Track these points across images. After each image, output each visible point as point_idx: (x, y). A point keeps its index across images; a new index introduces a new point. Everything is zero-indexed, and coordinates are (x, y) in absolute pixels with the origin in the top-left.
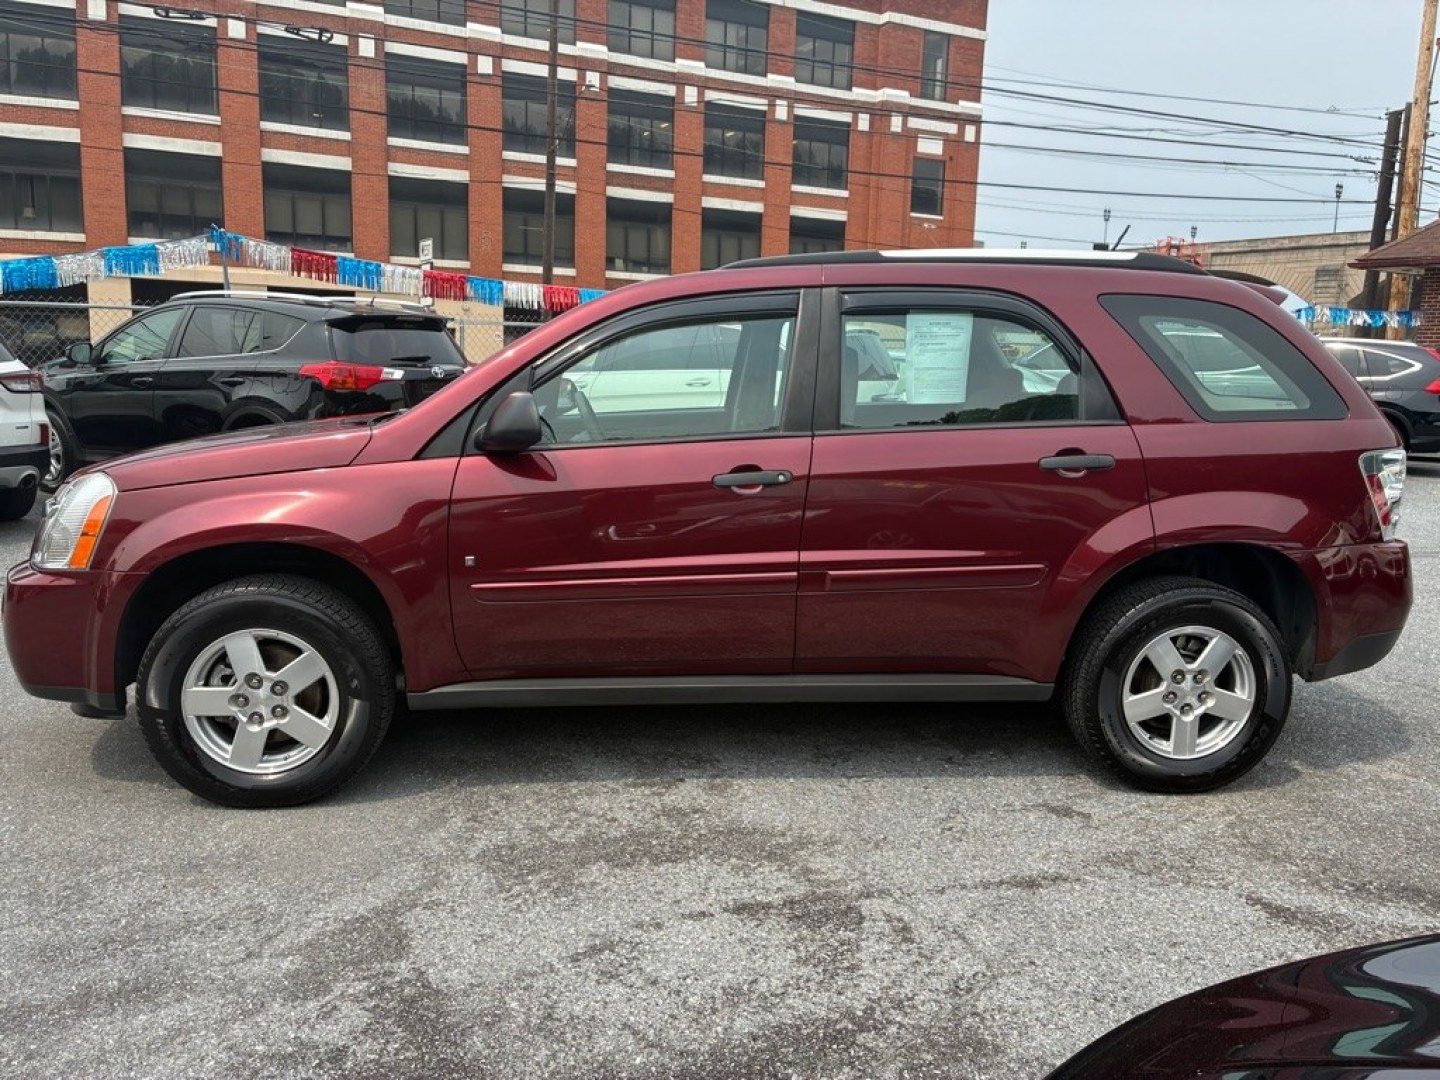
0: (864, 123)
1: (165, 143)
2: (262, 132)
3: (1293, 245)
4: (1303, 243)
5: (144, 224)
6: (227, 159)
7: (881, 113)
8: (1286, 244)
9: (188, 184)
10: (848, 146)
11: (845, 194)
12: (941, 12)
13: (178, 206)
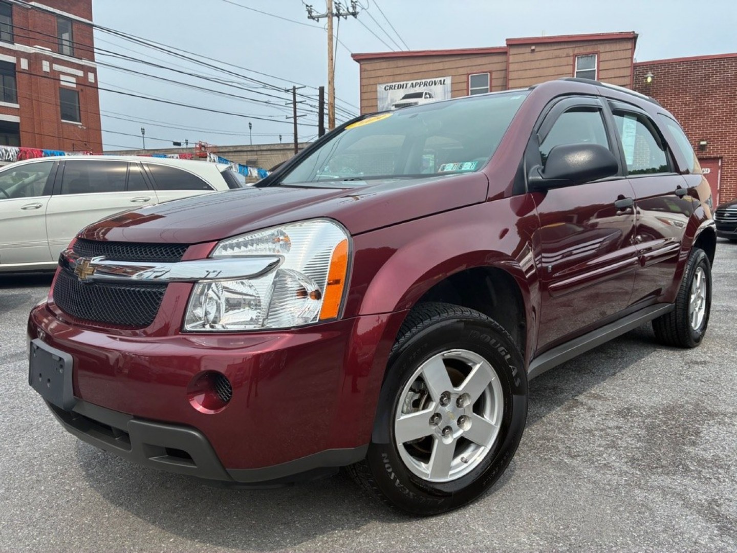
0: (24, 64)
3: (235, 150)
4: (239, 149)
7: (35, 59)
8: (232, 149)
10: (15, 77)
11: (17, 106)
12: (66, 7)
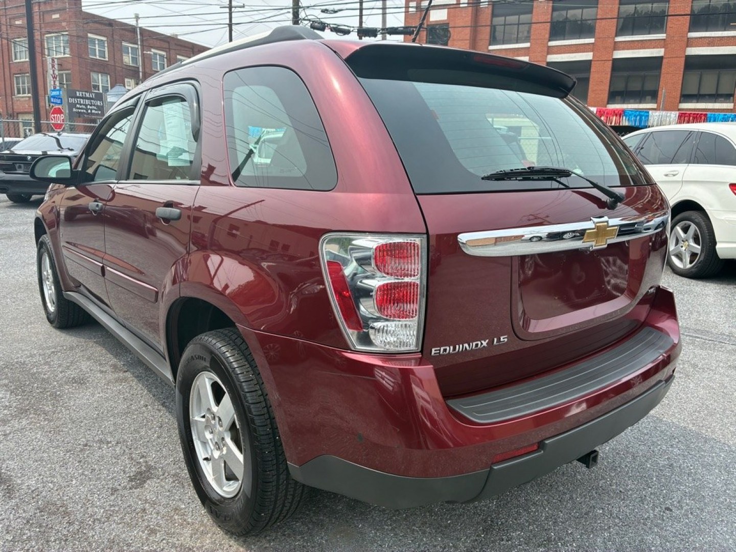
1: (635, 53)
2: (688, 38)
5: (617, 97)
6: (665, 57)
9: (642, 73)
13: (635, 86)
